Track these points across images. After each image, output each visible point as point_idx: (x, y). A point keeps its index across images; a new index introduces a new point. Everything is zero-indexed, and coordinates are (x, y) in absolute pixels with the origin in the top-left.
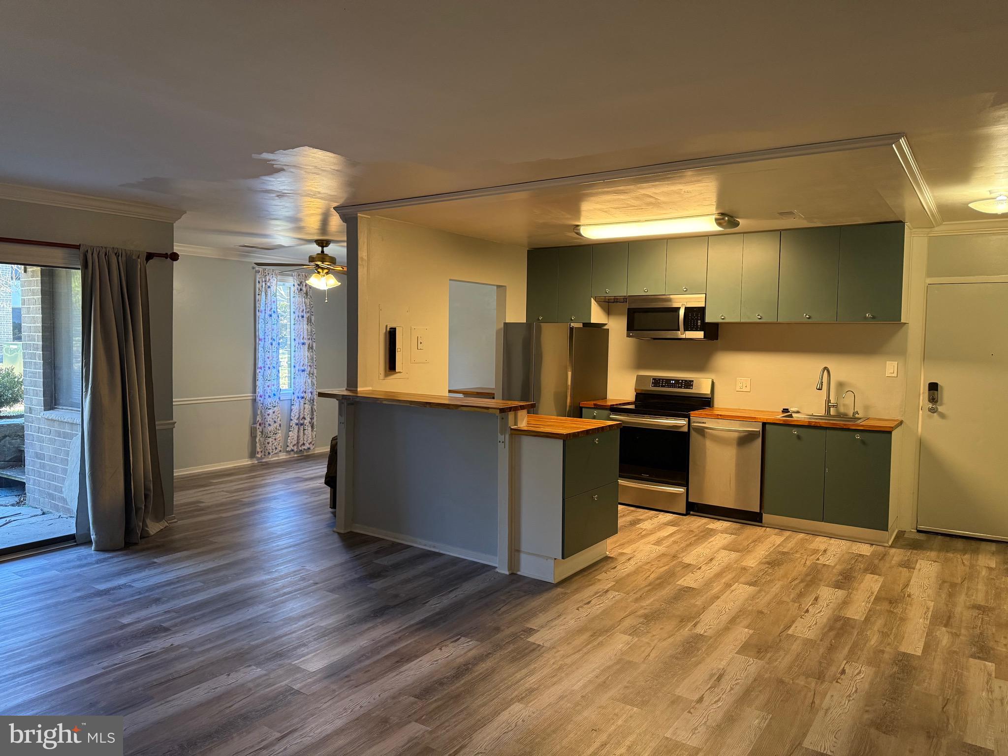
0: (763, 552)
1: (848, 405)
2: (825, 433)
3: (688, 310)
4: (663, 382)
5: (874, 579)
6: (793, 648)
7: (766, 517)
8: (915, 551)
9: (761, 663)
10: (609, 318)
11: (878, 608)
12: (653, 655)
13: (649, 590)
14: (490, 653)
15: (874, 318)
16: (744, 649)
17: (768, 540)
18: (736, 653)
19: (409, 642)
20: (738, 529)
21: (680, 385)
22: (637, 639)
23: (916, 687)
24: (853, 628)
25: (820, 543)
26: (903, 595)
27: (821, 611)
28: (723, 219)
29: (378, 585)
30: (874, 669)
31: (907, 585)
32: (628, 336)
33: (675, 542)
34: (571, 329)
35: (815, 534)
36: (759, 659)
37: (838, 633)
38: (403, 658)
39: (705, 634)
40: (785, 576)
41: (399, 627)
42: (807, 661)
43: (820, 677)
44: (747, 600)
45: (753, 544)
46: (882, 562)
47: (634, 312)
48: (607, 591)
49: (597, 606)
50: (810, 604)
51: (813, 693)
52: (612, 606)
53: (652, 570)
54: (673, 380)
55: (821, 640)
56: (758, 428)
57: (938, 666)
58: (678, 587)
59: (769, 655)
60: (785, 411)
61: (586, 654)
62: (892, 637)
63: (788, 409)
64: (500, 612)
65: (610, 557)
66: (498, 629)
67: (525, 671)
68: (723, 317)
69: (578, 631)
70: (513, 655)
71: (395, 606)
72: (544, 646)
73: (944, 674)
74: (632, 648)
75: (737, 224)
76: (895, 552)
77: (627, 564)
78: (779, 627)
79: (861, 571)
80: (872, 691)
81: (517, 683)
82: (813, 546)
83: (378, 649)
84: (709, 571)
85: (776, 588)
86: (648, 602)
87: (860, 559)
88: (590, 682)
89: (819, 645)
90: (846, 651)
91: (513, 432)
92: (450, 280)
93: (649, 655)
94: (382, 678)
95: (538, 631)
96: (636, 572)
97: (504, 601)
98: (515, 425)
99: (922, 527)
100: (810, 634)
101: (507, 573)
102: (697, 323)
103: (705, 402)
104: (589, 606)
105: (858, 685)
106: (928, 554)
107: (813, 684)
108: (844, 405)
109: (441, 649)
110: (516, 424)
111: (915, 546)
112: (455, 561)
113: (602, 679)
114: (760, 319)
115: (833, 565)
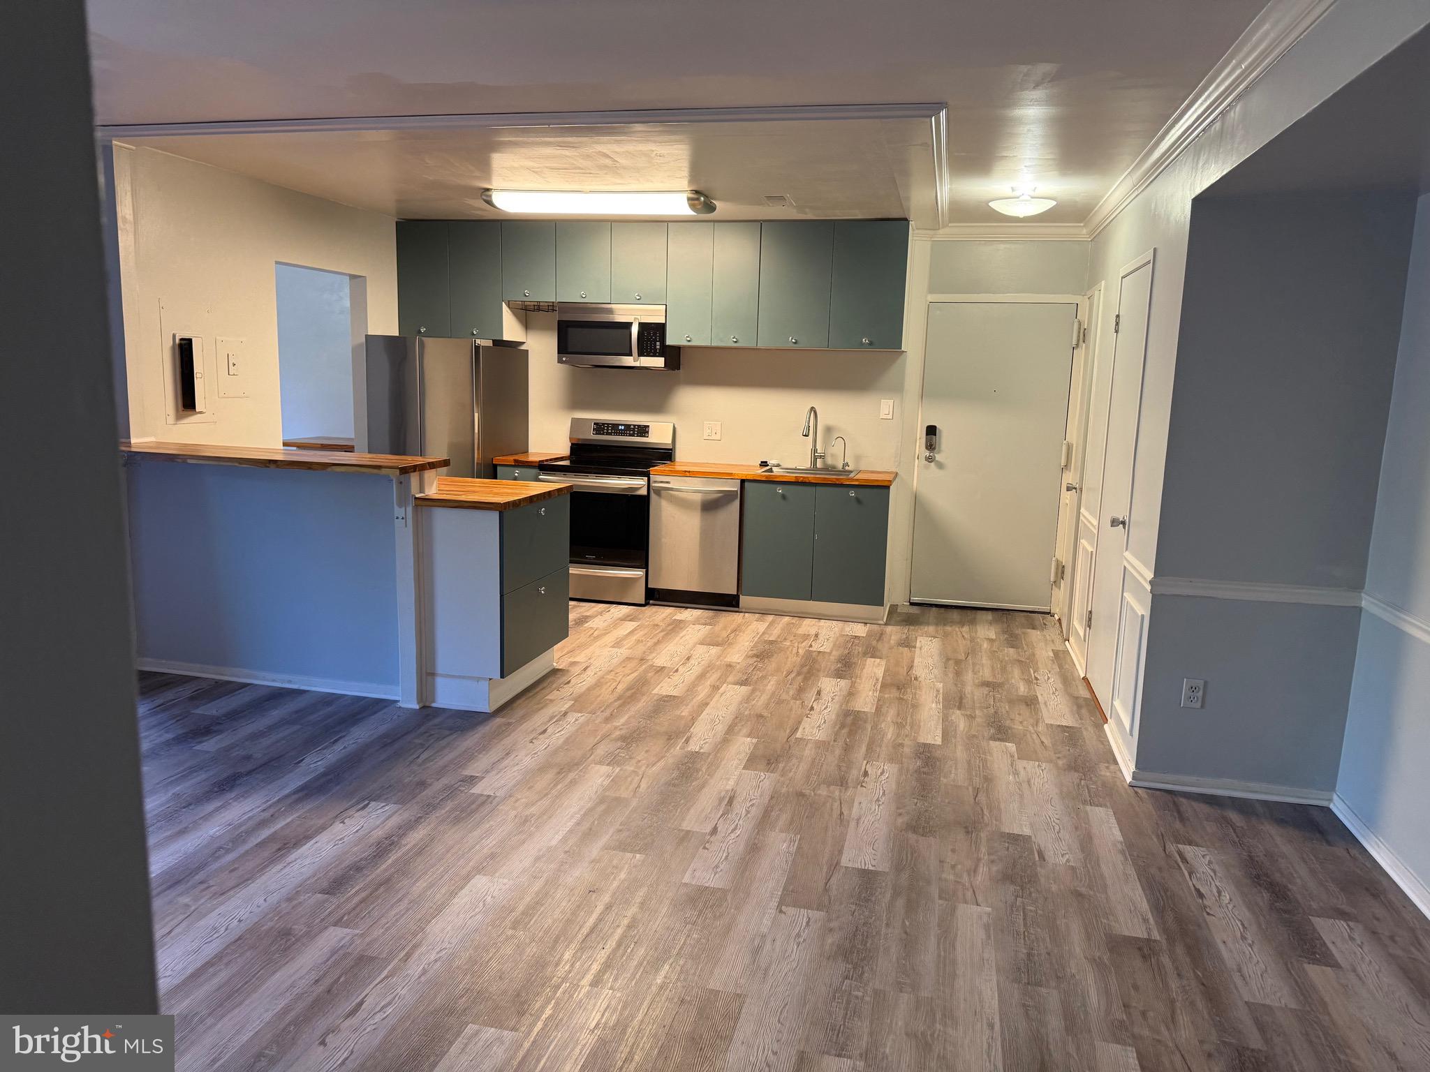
0: (747, 643)
1: (838, 456)
2: (814, 490)
3: (643, 326)
4: (608, 427)
5: (876, 663)
6: (805, 755)
7: (744, 600)
8: (912, 628)
9: (775, 776)
10: (528, 334)
11: (886, 696)
12: (643, 785)
13: (620, 706)
14: (420, 818)
15: (871, 344)
16: (751, 762)
17: (750, 627)
18: (744, 768)
19: (289, 820)
20: (712, 618)
21: (631, 432)
22: (619, 768)
23: (944, 780)
24: (865, 722)
25: (808, 626)
26: (909, 678)
27: (827, 707)
28: (698, 199)
29: (210, 745)
30: (897, 766)
31: (911, 667)
32: (560, 361)
33: (639, 641)
34: (477, 348)
35: (802, 616)
36: (771, 772)
37: (851, 730)
38: (285, 845)
39: (702, 751)
40: (778, 670)
41: (268, 801)
42: (824, 766)
43: (842, 782)
44: (741, 703)
45: (733, 634)
46: (880, 643)
47: (568, 326)
48: (565, 714)
49: (557, 735)
50: (813, 699)
51: (839, 802)
52: (577, 731)
53: (618, 680)
54: (622, 425)
55: (835, 741)
56: (734, 487)
57: (960, 753)
58: (655, 698)
59: (781, 765)
60: (764, 464)
61: (557, 797)
62: (908, 727)
63: (767, 462)
64: (420, 760)
65: (558, 670)
66: (422, 784)
67: (476, 833)
68: (688, 339)
69: (538, 770)
70: (454, 815)
71: (249, 773)
72: (496, 797)
73: (969, 762)
74: (615, 782)
75: (712, 208)
76: (892, 630)
77: (584, 676)
78: (785, 731)
79: (860, 655)
80: (900, 791)
81: (470, 850)
82: (801, 631)
83: (242, 836)
84: (688, 674)
85: (771, 685)
86: (622, 720)
87: (857, 641)
88: (571, 831)
89: (833, 746)
90: (864, 748)
91: (419, 502)
92: (277, 263)
93: (639, 786)
94: (260, 876)
95: (483, 778)
96: (598, 684)
97: (422, 745)
98: (421, 493)
99: (915, 599)
100: (820, 735)
101: (417, 707)
102: (655, 345)
103: (666, 455)
104: (546, 735)
105: (884, 786)
106: (926, 629)
107: (837, 793)
108: (832, 455)
109: (343, 822)
110: (422, 491)
111: (909, 621)
112: (329, 699)
113: (586, 826)
114: (736, 342)
115: (828, 651)
